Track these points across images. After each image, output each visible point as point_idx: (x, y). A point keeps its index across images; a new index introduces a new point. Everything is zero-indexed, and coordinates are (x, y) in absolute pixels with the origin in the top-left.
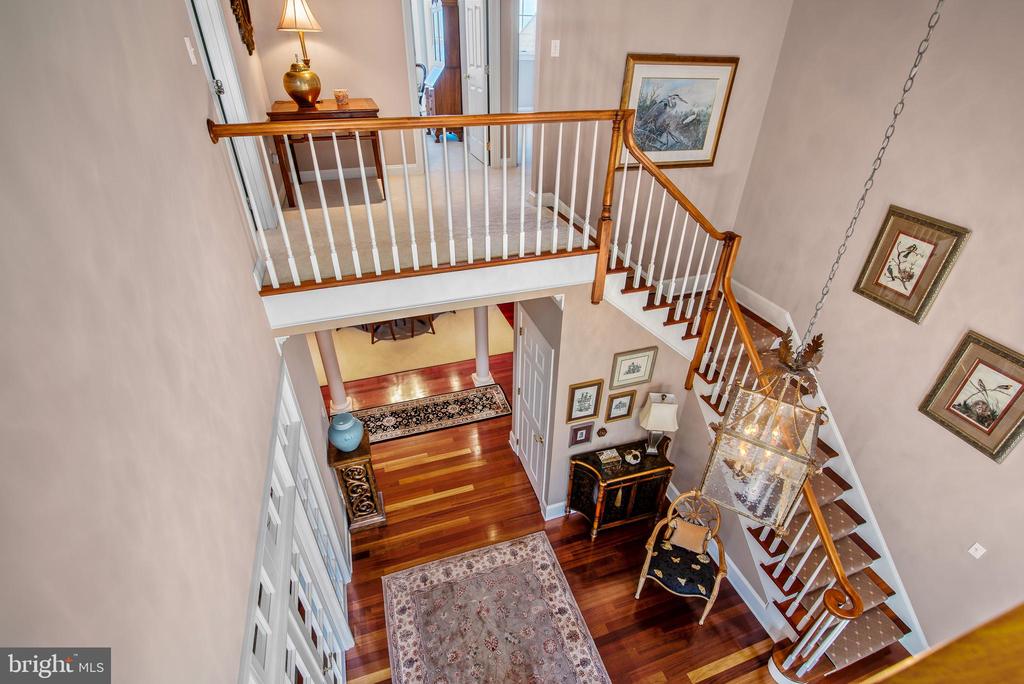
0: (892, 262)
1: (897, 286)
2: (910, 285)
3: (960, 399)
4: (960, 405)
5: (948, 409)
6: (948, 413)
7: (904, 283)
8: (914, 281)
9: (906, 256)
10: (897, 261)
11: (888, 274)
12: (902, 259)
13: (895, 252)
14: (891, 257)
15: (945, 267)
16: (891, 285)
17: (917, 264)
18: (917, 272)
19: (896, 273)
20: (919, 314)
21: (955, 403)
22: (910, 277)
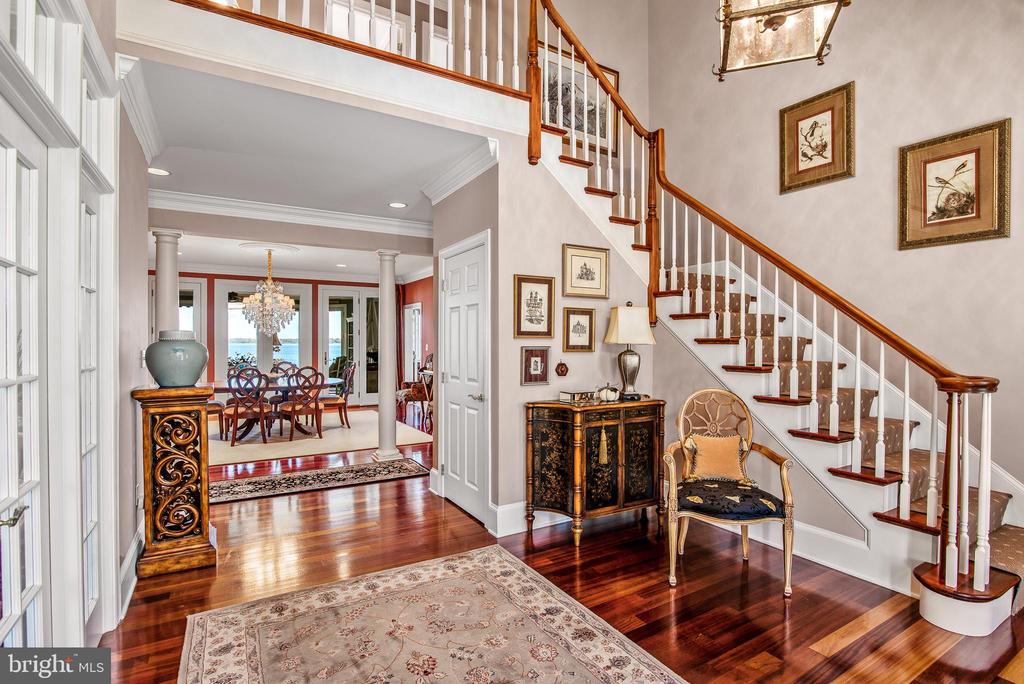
0: (803, 147)
1: (818, 161)
2: (828, 153)
3: (931, 208)
4: (934, 214)
5: (926, 225)
6: (929, 229)
7: (821, 155)
8: (829, 147)
9: (812, 135)
10: (807, 144)
11: (804, 159)
12: (809, 139)
13: (801, 139)
14: (800, 146)
15: (848, 117)
16: (811, 165)
17: (825, 133)
18: (828, 139)
19: (810, 153)
20: (849, 167)
21: (929, 215)
22: (825, 146)
